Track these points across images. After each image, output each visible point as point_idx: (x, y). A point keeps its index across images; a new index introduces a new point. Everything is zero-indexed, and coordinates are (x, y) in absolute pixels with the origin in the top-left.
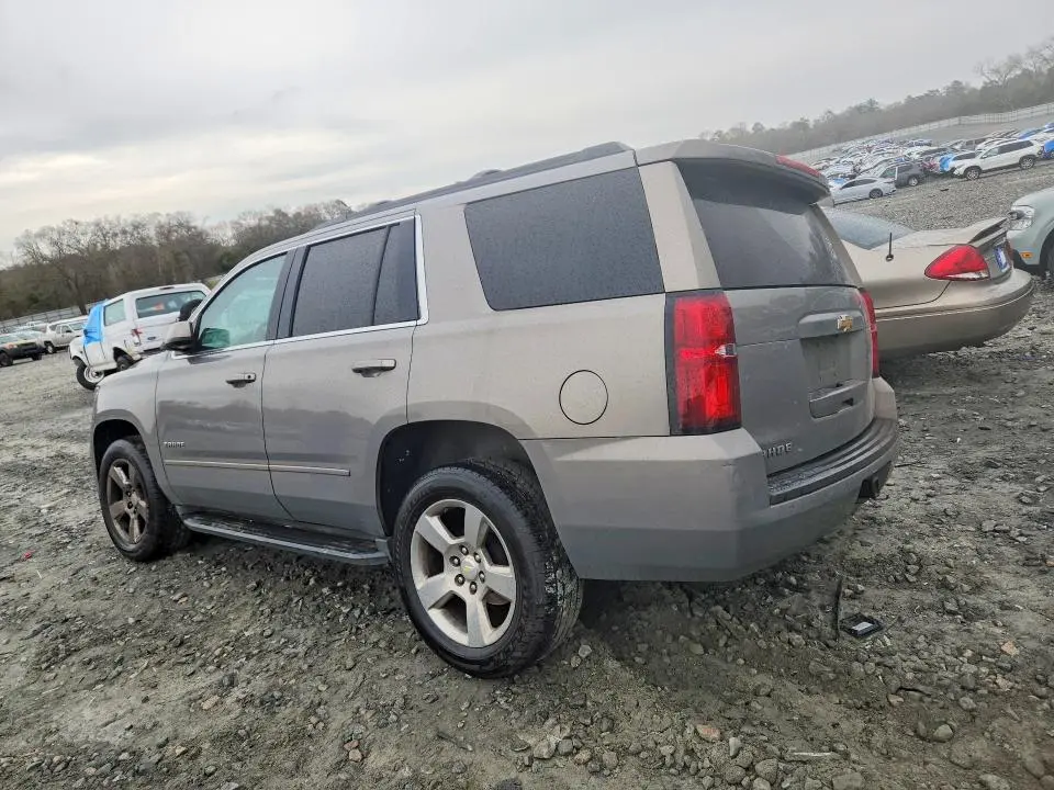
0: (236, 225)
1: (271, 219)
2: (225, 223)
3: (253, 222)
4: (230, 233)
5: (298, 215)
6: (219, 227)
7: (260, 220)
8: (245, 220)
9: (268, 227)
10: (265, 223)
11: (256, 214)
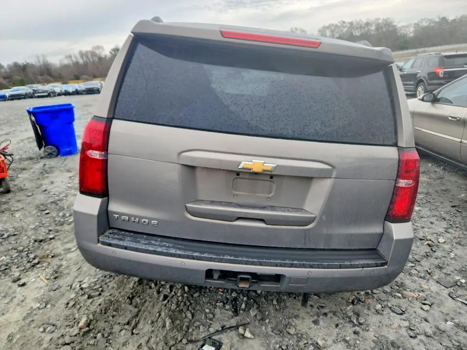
0: (416, 25)
1: (437, 23)
2: (411, 25)
3: (425, 24)
4: (412, 29)
5: (454, 20)
6: (408, 26)
7: (430, 23)
8: (421, 23)
9: (433, 27)
10: (432, 25)
11: (429, 20)
